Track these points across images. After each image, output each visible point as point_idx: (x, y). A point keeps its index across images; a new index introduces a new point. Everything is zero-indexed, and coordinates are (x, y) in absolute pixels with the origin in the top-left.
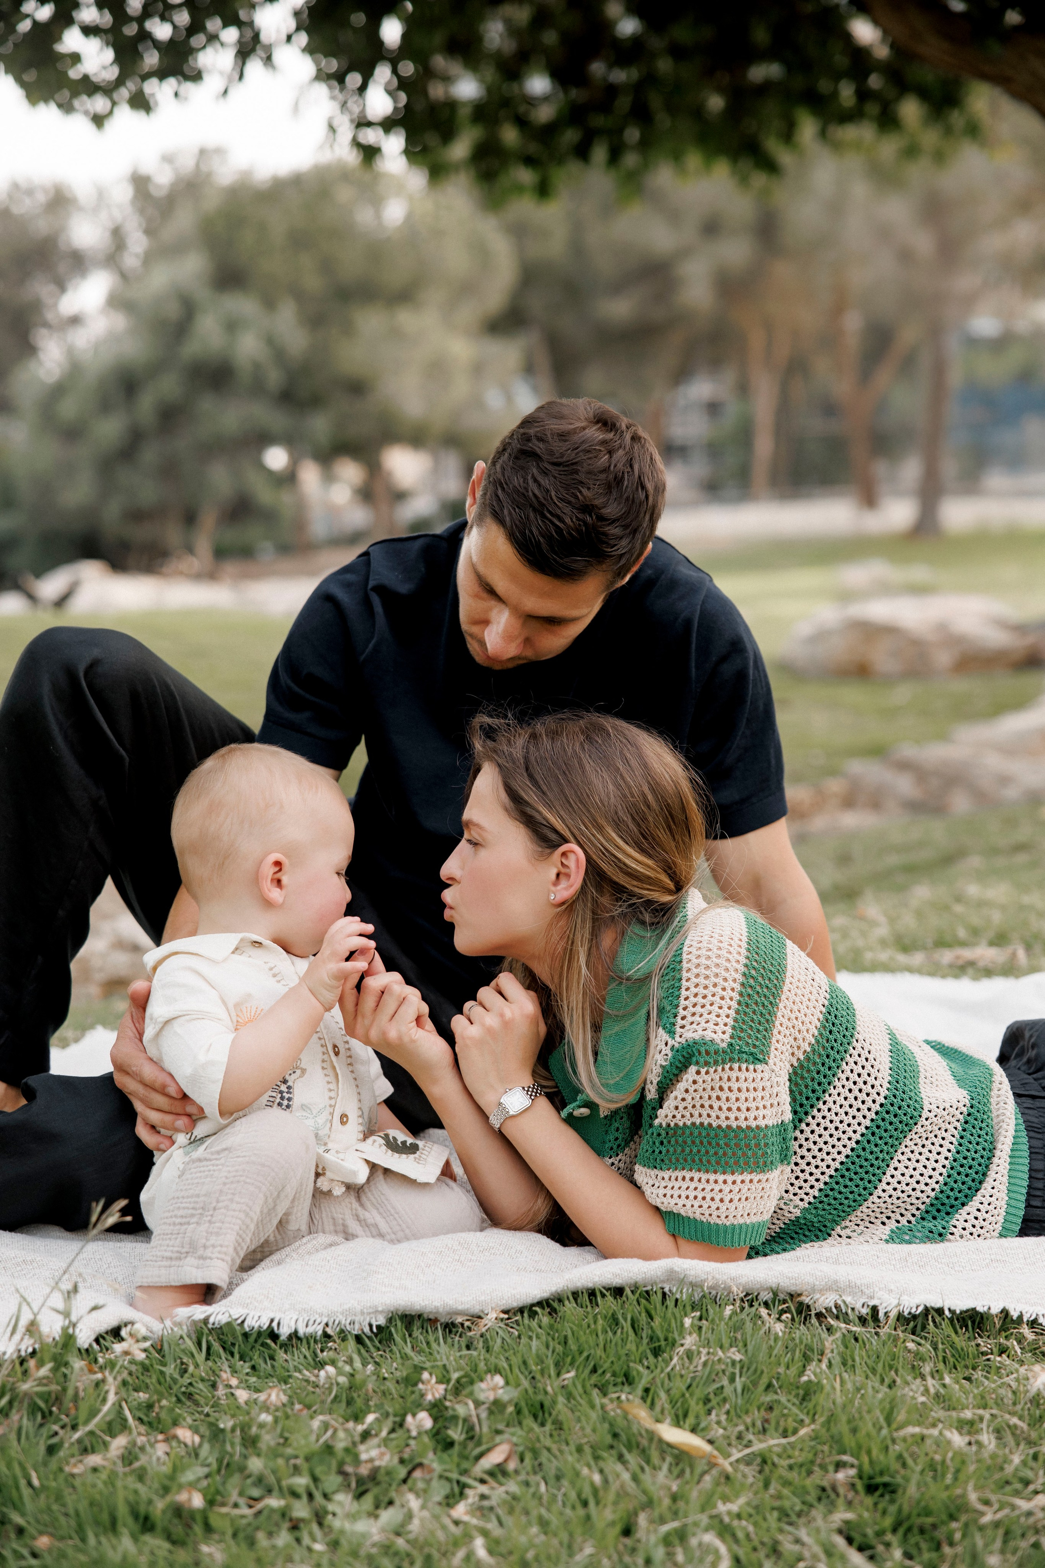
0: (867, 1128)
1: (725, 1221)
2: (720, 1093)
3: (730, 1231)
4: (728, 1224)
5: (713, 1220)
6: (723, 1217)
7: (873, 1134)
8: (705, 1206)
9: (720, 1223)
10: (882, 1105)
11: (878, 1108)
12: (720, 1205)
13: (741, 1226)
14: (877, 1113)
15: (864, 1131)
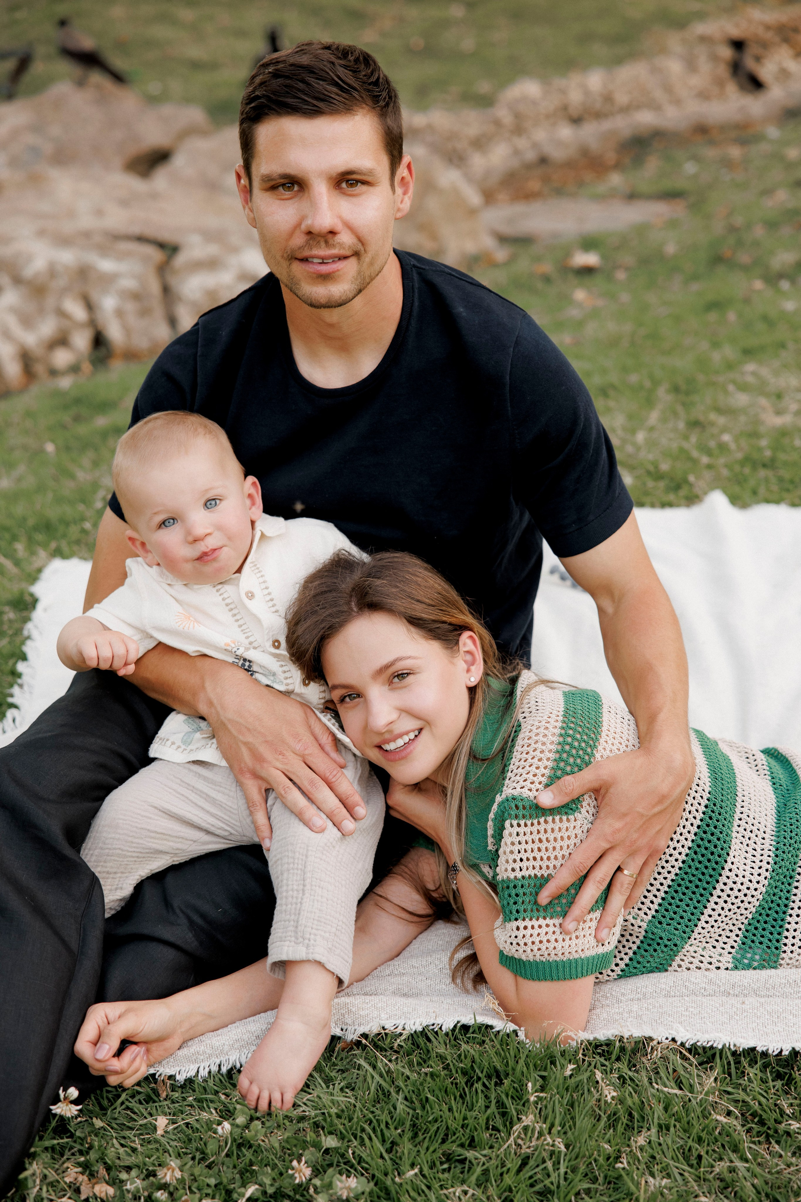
0: (689, 848)
1: (562, 957)
2: (540, 845)
3: (567, 965)
4: (565, 959)
5: (553, 958)
6: (560, 955)
7: (696, 853)
8: (544, 948)
9: (558, 959)
10: (699, 827)
11: (696, 830)
12: (556, 944)
13: (576, 960)
14: (695, 834)
15: (688, 851)
